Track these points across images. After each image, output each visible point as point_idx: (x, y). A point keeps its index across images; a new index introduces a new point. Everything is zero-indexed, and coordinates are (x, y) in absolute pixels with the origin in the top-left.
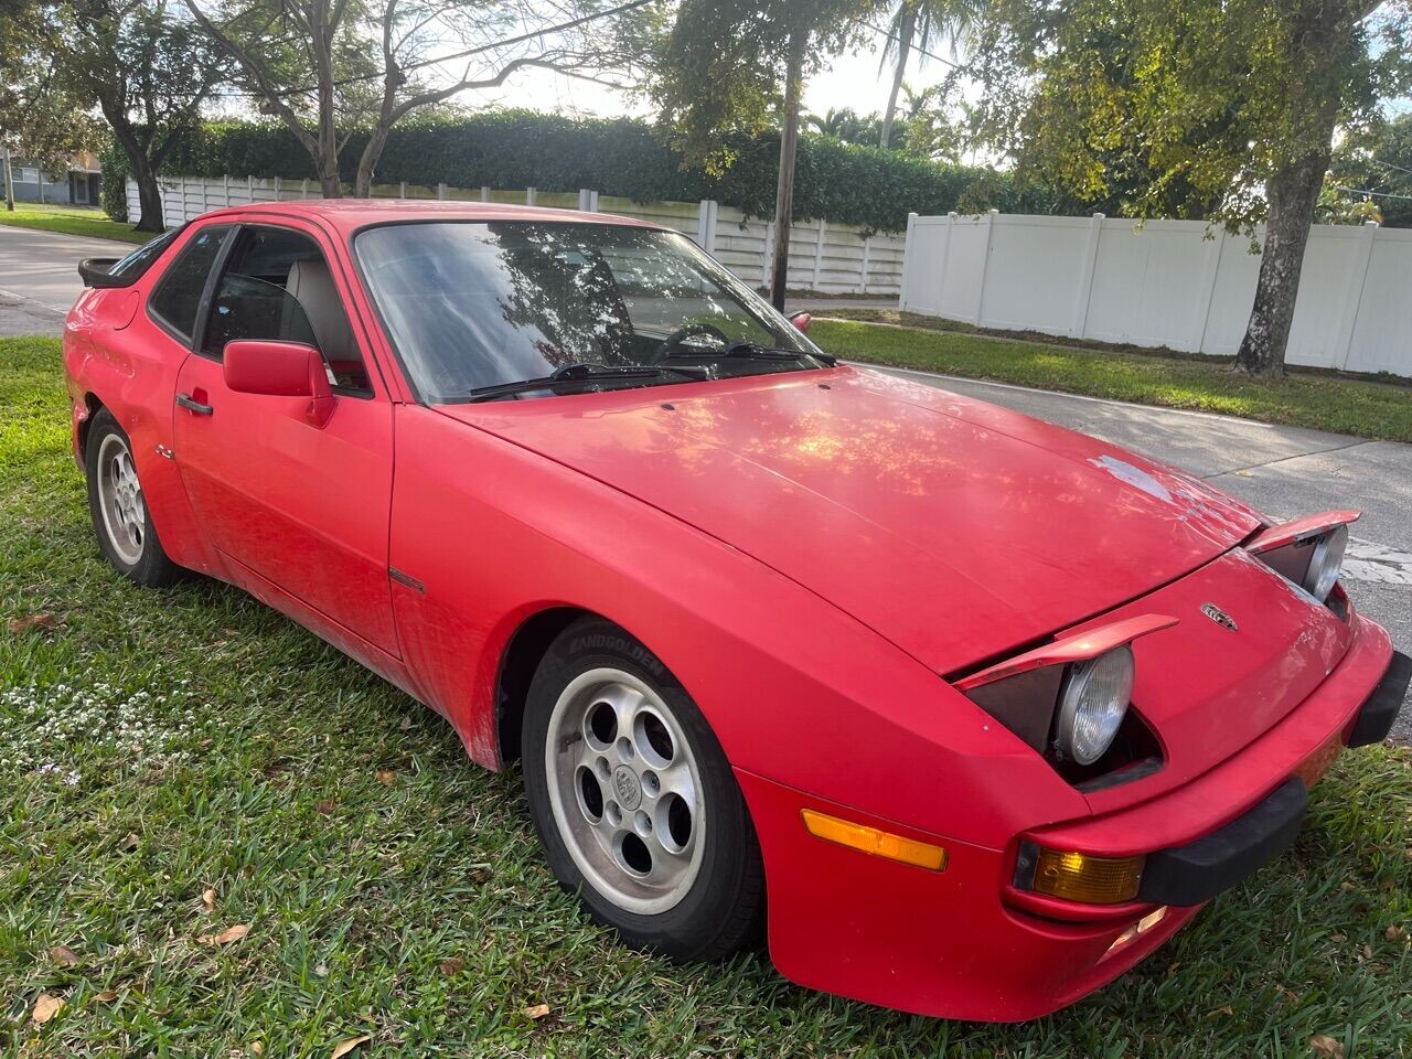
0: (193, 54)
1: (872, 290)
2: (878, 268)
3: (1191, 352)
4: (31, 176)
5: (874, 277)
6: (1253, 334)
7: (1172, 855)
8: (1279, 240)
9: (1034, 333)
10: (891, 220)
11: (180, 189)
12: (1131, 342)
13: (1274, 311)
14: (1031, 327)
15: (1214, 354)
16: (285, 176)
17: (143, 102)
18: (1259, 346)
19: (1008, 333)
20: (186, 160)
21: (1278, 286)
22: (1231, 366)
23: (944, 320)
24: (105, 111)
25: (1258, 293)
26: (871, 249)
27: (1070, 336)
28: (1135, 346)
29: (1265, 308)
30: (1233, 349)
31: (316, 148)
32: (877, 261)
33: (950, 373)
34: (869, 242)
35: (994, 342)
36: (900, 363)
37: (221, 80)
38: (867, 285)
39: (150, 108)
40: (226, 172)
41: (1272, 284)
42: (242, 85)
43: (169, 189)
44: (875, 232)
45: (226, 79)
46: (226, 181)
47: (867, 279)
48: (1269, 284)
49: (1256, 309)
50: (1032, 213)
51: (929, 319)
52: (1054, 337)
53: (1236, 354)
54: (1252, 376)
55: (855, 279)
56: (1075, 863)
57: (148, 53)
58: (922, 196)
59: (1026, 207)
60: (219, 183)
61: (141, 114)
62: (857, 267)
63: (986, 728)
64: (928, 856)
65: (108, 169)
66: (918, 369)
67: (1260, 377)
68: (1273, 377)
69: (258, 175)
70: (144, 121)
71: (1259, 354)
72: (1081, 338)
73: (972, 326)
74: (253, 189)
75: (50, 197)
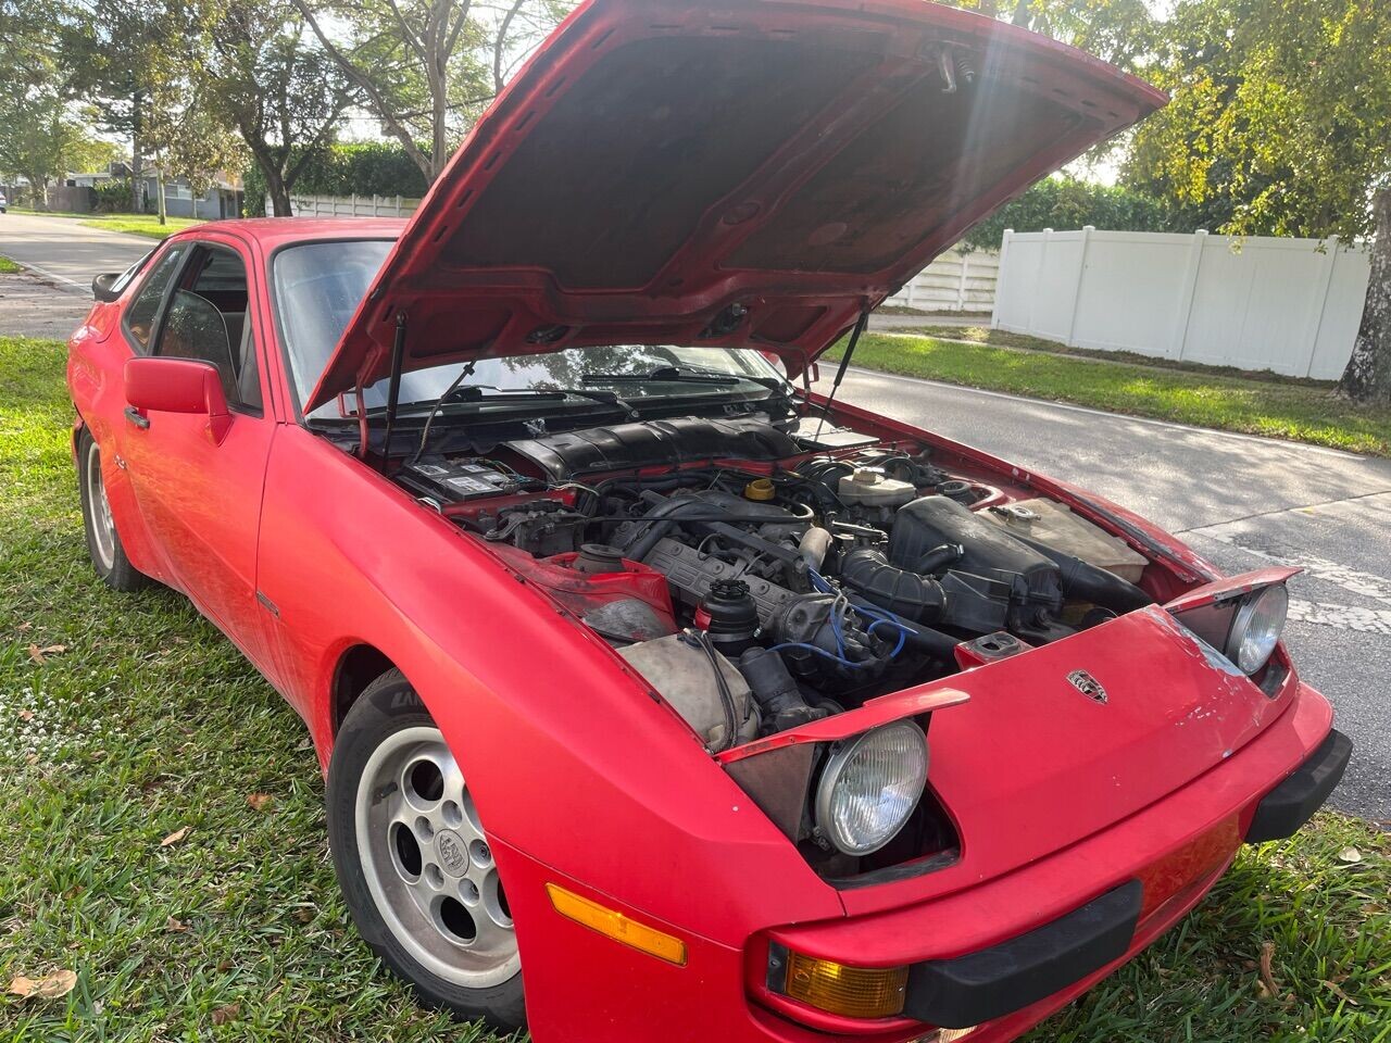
0: (324, 79)
1: (970, 307)
2: (977, 285)
3: (1298, 377)
4: (184, 193)
5: (971, 294)
6: (1358, 360)
7: (936, 969)
8: (1387, 260)
9: (1128, 354)
10: (991, 237)
11: (313, 207)
12: (1233, 365)
13: (1381, 335)
14: (1126, 347)
15: (1322, 379)
16: (405, 195)
17: (279, 125)
18: (1364, 372)
19: (1100, 354)
20: (319, 180)
21: (1385, 310)
22: (1333, 393)
23: (1034, 339)
24: (244, 132)
25: (1364, 317)
26: (970, 266)
27: (1167, 357)
28: (1236, 370)
29: (1371, 332)
30: (1337, 374)
31: (429, 169)
32: (976, 278)
33: (1024, 394)
34: (968, 259)
35: (1080, 363)
36: (973, 382)
37: (351, 105)
38: (965, 302)
39: (286, 130)
40: (353, 191)
41: (1379, 307)
42: (369, 109)
43: (304, 207)
44: (974, 248)
45: (354, 103)
46: (354, 200)
47: (964, 296)
48: (1376, 307)
49: (1362, 333)
50: (1144, 230)
51: (1019, 337)
52: (1149, 359)
53: (1339, 379)
54: (1356, 404)
55: (953, 295)
56: (833, 970)
57: (284, 78)
58: (1025, 212)
59: (1137, 224)
60: (347, 201)
61: (276, 136)
62: (956, 284)
63: (735, 809)
64: (668, 948)
65: (250, 187)
66: (990, 390)
67: (1362, 405)
68: (1379, 405)
69: (382, 193)
70: (281, 143)
71: (1364, 381)
72: (1178, 360)
73: (1064, 345)
74: (377, 207)
75: (202, 213)
